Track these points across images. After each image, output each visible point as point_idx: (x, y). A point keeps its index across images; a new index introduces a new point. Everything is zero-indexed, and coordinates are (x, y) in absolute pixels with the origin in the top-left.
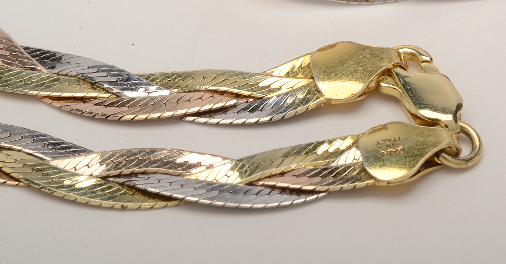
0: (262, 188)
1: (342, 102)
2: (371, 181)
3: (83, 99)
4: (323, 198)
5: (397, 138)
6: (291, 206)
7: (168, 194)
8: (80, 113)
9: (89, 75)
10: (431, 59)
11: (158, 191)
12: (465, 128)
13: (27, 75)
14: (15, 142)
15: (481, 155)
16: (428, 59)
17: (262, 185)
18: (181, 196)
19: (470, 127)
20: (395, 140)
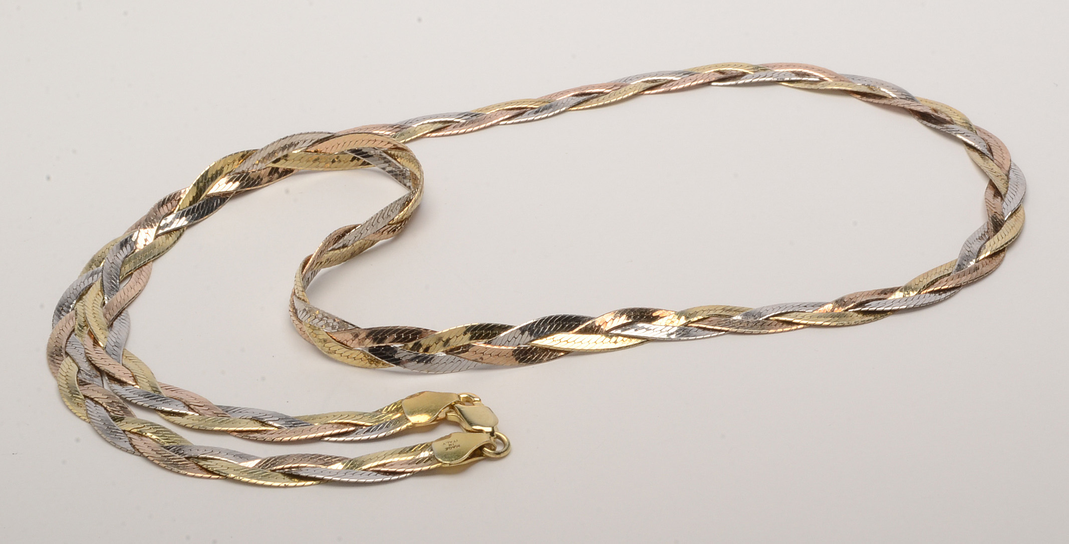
0: (372, 472)
1: (422, 425)
2: (440, 464)
3: (257, 431)
4: (409, 477)
5: (456, 441)
6: (390, 481)
7: (313, 476)
8: (255, 439)
9: (261, 417)
10: (480, 400)
11: (307, 475)
12: (499, 436)
13: (220, 419)
14: (216, 455)
15: (509, 450)
16: (478, 399)
17: (372, 471)
18: (321, 477)
19: (504, 436)
20: (455, 442)
